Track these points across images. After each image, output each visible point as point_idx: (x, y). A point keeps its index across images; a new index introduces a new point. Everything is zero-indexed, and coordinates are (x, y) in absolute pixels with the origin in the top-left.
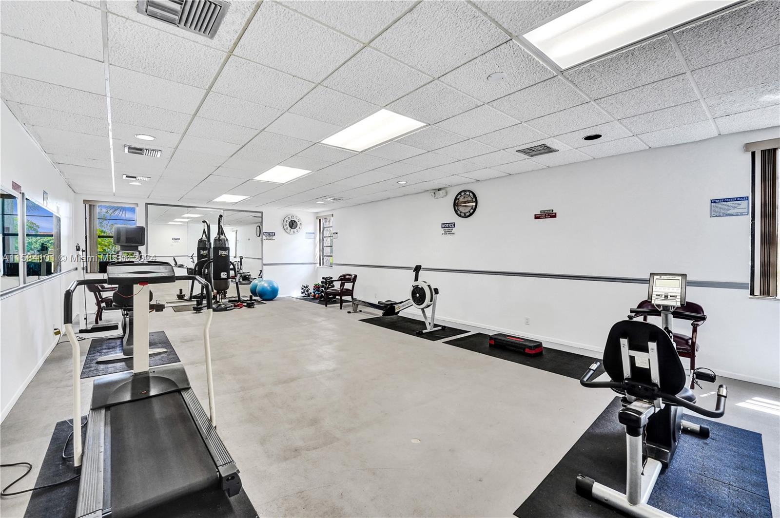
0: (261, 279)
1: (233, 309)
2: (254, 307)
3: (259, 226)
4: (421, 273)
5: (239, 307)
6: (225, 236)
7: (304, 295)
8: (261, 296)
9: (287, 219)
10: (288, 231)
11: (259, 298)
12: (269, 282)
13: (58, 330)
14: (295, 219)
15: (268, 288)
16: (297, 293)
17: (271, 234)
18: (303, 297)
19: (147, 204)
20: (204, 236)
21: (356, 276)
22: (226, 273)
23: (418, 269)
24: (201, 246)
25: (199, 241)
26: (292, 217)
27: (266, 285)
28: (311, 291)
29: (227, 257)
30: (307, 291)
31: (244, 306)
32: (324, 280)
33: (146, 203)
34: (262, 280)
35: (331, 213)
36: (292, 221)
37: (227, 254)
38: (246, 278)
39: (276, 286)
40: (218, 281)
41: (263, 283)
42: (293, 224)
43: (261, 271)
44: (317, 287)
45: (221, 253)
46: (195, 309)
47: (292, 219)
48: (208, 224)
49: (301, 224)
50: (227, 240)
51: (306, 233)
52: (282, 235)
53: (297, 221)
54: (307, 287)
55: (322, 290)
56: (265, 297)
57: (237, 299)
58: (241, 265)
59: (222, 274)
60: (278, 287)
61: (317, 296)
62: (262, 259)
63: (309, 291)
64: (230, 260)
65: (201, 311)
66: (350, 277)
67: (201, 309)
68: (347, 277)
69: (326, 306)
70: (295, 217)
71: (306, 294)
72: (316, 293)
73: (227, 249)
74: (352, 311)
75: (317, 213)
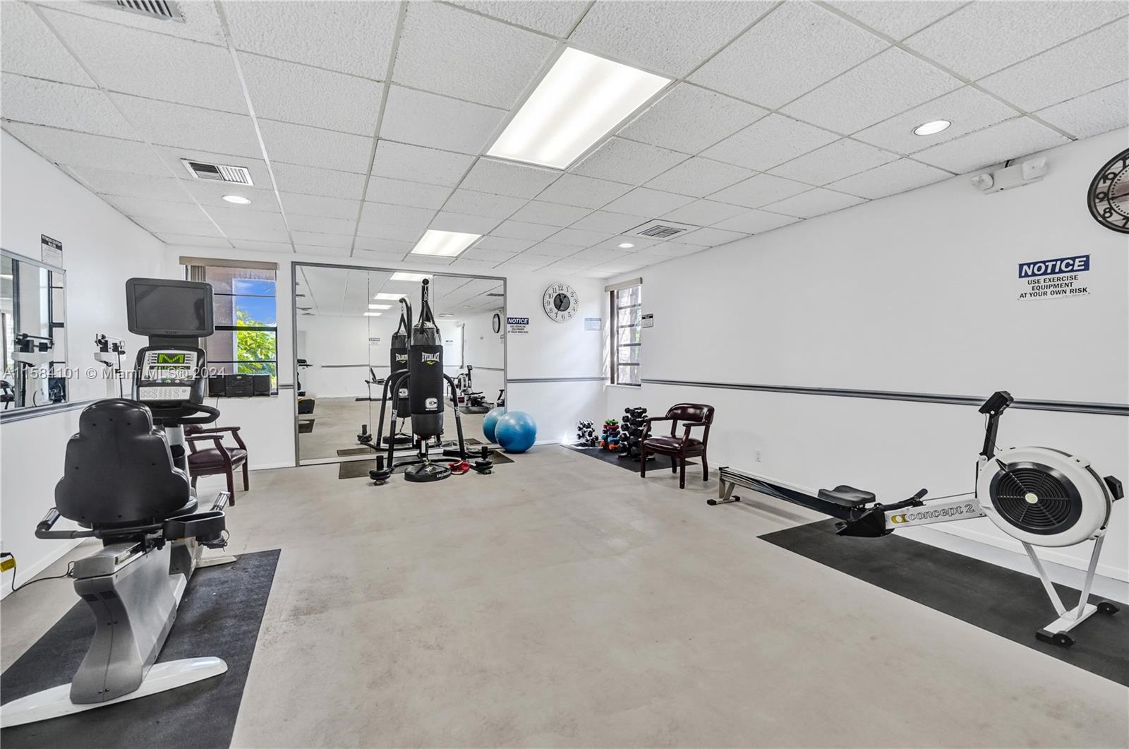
0: (502, 408)
1: (449, 475)
2: (490, 473)
3: (498, 315)
4: (1008, 416)
5: (460, 470)
6: (434, 323)
7: (582, 440)
8: (502, 443)
9: (551, 291)
10: (553, 315)
11: (498, 446)
12: (520, 417)
13: (9, 557)
14: (564, 292)
15: (517, 428)
16: (569, 438)
17: (521, 321)
18: (581, 445)
19: (294, 264)
20: (403, 328)
21: (711, 410)
22: (435, 400)
23: (997, 404)
24: (397, 347)
25: (393, 336)
26: (561, 287)
27: (512, 422)
28: (599, 433)
29: (438, 366)
30: (590, 434)
31: (472, 467)
32: (629, 415)
33: (292, 262)
34: (505, 412)
35: (638, 276)
36: (559, 295)
37: (438, 360)
38: (477, 404)
39: (530, 423)
40: (421, 416)
41: (507, 418)
42: (561, 302)
43: (502, 391)
44: (611, 428)
45: (427, 357)
46: (373, 475)
47: (561, 292)
48: (409, 305)
49: (576, 302)
50: (438, 331)
51: (586, 319)
52: (540, 324)
53: (569, 295)
54: (589, 426)
55: (625, 434)
56: (511, 447)
57: (457, 448)
58: (470, 379)
59: (428, 401)
60: (535, 426)
61: (611, 446)
62: (505, 370)
63: (594, 434)
64: (444, 372)
65: (387, 480)
66: (698, 411)
67: (385, 475)
68: (691, 411)
69: (643, 475)
70: (565, 288)
71: (587, 441)
72: (610, 439)
73: (439, 349)
74: (718, 500)
75: (606, 279)
